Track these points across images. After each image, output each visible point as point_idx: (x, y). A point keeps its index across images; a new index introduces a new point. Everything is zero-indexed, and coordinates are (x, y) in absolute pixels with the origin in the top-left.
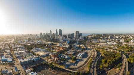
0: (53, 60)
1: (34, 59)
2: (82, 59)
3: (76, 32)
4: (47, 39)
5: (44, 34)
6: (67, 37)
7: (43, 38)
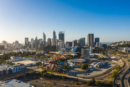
0: (48, 67)
1: (12, 68)
2: (99, 69)
3: (89, 35)
4: (37, 48)
5: (32, 39)
6: (73, 44)
7: (30, 47)
